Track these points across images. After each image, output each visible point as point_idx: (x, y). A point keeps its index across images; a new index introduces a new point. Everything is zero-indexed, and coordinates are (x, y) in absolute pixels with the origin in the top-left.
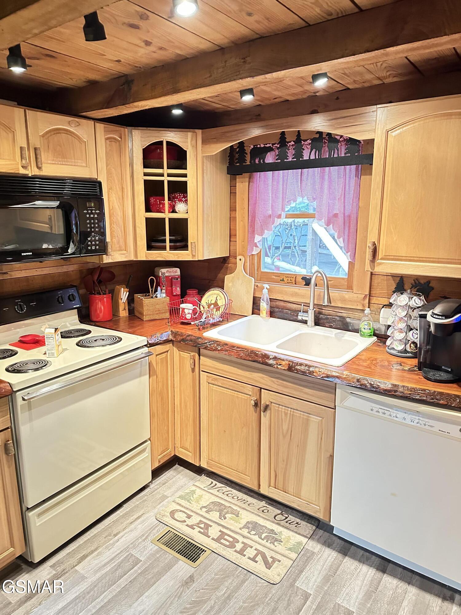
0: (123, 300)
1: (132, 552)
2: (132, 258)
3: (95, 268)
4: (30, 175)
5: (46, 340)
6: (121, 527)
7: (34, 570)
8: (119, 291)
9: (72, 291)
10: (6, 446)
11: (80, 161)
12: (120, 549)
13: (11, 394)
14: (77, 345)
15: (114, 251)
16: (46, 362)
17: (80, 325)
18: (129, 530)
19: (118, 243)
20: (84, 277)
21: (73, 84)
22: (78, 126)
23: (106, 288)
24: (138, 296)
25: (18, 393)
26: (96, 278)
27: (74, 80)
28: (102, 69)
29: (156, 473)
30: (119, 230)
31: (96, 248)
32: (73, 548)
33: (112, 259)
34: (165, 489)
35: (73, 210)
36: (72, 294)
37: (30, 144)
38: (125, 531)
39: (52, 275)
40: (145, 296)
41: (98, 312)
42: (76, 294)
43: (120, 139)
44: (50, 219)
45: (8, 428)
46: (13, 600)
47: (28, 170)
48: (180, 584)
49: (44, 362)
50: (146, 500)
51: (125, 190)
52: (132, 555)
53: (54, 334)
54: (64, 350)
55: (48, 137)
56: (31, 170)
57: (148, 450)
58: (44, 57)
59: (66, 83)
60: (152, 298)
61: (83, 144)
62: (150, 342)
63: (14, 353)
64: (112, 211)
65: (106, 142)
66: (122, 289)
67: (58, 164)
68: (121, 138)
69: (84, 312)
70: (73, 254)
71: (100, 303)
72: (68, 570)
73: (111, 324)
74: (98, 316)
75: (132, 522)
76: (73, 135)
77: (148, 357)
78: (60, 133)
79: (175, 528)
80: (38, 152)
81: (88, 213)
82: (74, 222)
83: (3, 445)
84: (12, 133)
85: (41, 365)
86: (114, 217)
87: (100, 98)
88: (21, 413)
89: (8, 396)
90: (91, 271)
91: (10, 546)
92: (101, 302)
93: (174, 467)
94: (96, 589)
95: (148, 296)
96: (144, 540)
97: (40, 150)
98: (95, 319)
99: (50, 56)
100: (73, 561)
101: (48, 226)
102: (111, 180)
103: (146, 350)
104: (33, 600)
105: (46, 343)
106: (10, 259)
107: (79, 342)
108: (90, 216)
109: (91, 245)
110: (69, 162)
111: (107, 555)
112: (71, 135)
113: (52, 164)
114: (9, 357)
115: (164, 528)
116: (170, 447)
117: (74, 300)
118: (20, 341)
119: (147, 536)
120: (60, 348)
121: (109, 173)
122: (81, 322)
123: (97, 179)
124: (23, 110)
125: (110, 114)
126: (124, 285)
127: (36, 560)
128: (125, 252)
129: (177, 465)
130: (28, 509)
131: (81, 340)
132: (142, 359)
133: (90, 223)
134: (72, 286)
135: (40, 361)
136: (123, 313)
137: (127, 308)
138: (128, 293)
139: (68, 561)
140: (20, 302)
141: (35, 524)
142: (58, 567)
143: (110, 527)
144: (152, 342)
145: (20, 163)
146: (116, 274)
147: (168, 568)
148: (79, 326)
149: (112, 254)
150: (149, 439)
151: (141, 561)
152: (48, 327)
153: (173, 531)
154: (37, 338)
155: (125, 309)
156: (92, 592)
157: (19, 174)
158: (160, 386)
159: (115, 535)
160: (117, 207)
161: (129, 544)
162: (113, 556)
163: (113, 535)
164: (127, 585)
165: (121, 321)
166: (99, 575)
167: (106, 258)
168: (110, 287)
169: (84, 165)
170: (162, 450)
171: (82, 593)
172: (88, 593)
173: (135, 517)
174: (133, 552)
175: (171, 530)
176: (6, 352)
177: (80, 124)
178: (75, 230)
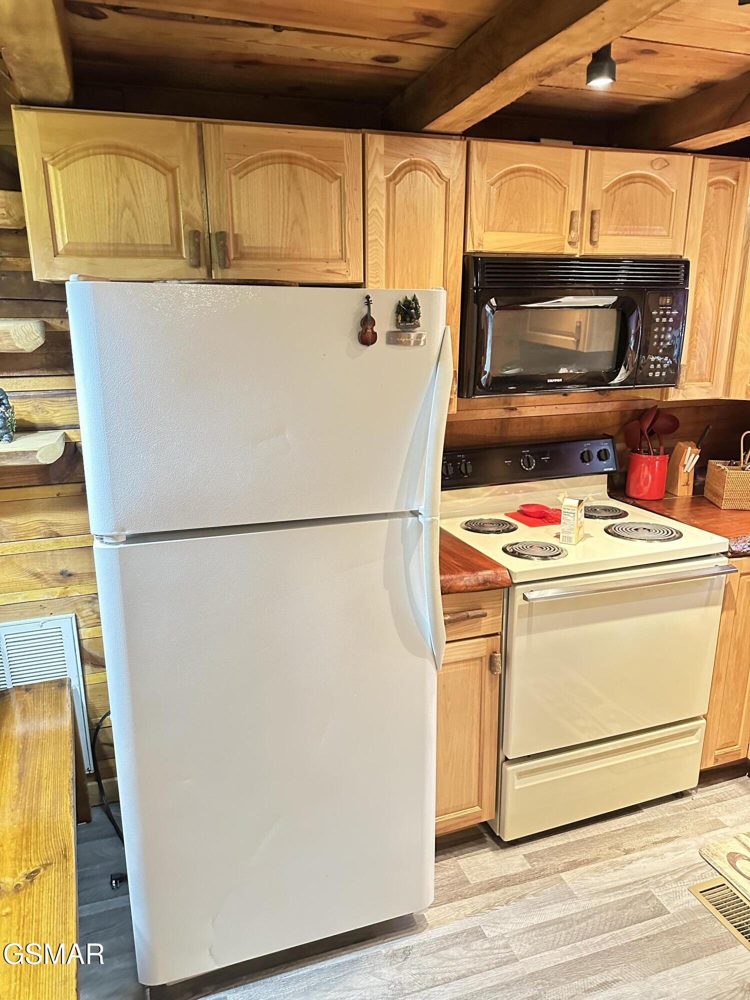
0: (687, 467)
1: (652, 890)
2: (720, 395)
3: (646, 410)
4: (577, 256)
5: (562, 516)
6: (636, 843)
7: (501, 850)
8: (682, 453)
9: (605, 445)
10: (492, 658)
11: (658, 227)
12: (633, 876)
13: (508, 588)
14: (606, 531)
15: (690, 381)
16: (560, 550)
17: (608, 499)
18: (651, 853)
19: (700, 366)
20: (626, 424)
21: (669, 96)
22: (666, 166)
23: (661, 444)
24: (715, 464)
25: (518, 587)
26: (647, 426)
27: (674, 88)
28: (731, 58)
29: (708, 777)
30: (704, 344)
31: (661, 374)
32: (559, 843)
33: (683, 395)
34: (720, 811)
35: (634, 311)
36: (605, 450)
37: (586, 206)
38: (643, 853)
39: (578, 416)
40: (729, 465)
41: (642, 483)
42: (610, 451)
43: (734, 183)
44: (579, 328)
45: (497, 634)
46: (474, 880)
47: (577, 248)
48: (738, 985)
49: (557, 549)
50: (683, 816)
51: (729, 274)
52: (653, 895)
53: (576, 509)
54: (587, 536)
55: (615, 191)
56: (581, 248)
57: (700, 733)
58: (637, 56)
59: (658, 95)
60: (743, 469)
61: (669, 198)
62: (734, 548)
63: (512, 528)
64: (698, 312)
65: (708, 189)
66: (690, 448)
67: (623, 235)
68: (737, 180)
69: (617, 479)
70: (621, 384)
71: (646, 468)
72: (549, 872)
73: (661, 506)
74: (639, 490)
75: (656, 843)
76: (654, 184)
77: (725, 575)
78: (634, 183)
79: (735, 885)
80: (596, 217)
81: (658, 316)
82: (633, 331)
83: (488, 657)
84: (563, 190)
85: (551, 553)
86: (701, 324)
87: (717, 111)
88: (518, 617)
89: (504, 587)
90: (640, 415)
91: (476, 803)
92: (649, 466)
93: (741, 779)
94: (590, 921)
95: (736, 465)
96: (676, 881)
97: (599, 214)
98: (633, 495)
99: (648, 51)
100: (559, 862)
101: (573, 339)
102: (705, 257)
103: (724, 561)
104: (499, 892)
105: (562, 521)
106: (512, 388)
107: (610, 527)
108: (661, 320)
109: (654, 371)
110: (640, 230)
111: (611, 878)
112: (651, 185)
113: (614, 235)
114: (504, 531)
115: (715, 877)
116: (740, 743)
117: (607, 459)
118: (521, 512)
119: (682, 876)
120: (581, 533)
121: (705, 245)
122: (611, 497)
123: (681, 257)
124: (584, 151)
125: (728, 139)
126: (692, 443)
127: (507, 838)
128: (708, 384)
129: (746, 777)
130: (506, 759)
131: (613, 525)
132: (715, 577)
133: (660, 333)
134: (606, 437)
135: (550, 547)
136: (684, 490)
137: (691, 482)
138: (698, 456)
139: (551, 860)
140: (528, 453)
141: (513, 785)
142: (535, 861)
143: (619, 835)
144: (737, 550)
145: (567, 238)
146: (680, 421)
147: (718, 947)
148: (607, 502)
149: (686, 387)
150: (705, 717)
151: (669, 913)
152: (568, 496)
153: (731, 888)
154: (547, 511)
155: (687, 484)
156: (584, 924)
157: (562, 254)
158: (739, 631)
159: (627, 852)
160: (708, 303)
161: (649, 876)
162: (622, 882)
163: (622, 849)
164: (641, 939)
165: (678, 503)
166: (595, 902)
167: (674, 393)
168: (667, 443)
169: (664, 233)
170: (724, 742)
171: (568, 918)
172: (578, 922)
173: (662, 836)
174: (656, 892)
175: (728, 884)
176: (501, 525)
177: (669, 164)
178: (632, 345)
